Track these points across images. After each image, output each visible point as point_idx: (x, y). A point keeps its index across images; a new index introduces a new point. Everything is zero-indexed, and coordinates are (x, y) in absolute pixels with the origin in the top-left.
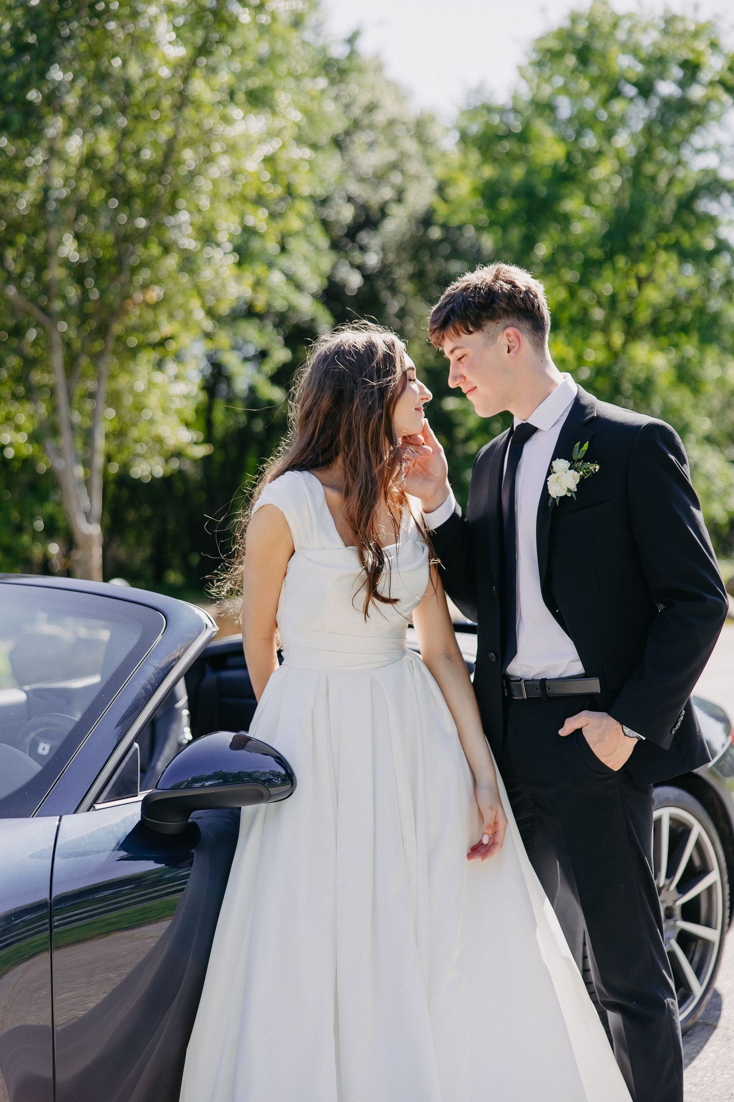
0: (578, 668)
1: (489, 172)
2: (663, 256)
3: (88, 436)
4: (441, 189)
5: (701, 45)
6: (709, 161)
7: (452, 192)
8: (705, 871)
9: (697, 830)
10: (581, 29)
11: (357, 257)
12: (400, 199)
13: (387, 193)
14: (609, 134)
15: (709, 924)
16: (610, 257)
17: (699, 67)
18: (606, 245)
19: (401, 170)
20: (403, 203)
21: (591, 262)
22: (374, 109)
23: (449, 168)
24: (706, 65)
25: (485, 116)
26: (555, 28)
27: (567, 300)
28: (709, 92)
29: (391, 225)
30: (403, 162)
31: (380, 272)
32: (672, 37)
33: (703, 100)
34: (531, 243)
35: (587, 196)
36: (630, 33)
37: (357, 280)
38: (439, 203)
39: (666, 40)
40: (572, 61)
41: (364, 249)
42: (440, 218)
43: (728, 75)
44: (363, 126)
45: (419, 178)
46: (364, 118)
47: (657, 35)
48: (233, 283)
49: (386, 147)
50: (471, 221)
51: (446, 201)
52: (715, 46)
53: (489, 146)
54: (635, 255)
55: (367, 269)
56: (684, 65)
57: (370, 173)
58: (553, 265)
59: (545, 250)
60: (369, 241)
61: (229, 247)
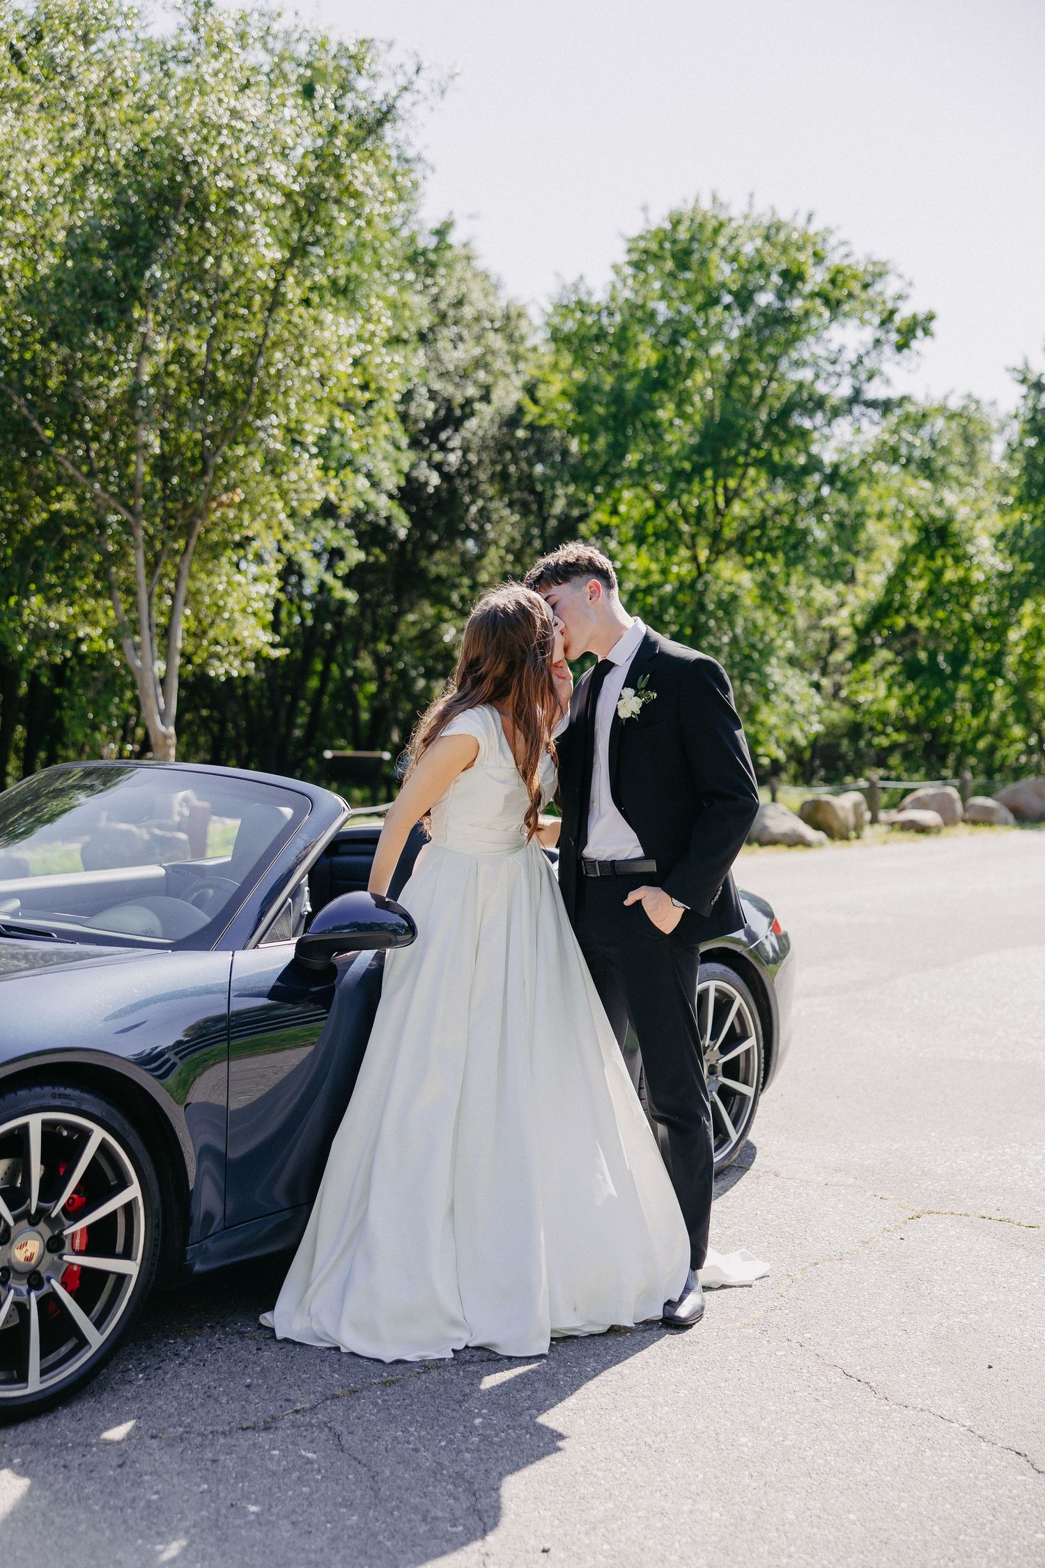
0: (639, 852)
1: (579, 375)
2: (752, 472)
3: (166, 633)
4: (530, 390)
5: (802, 257)
6: (806, 374)
7: (541, 393)
8: (745, 1037)
9: (739, 1001)
10: (683, 234)
11: (438, 457)
12: (486, 398)
13: (471, 391)
14: (703, 345)
15: (746, 1082)
16: (698, 470)
17: (800, 277)
18: (695, 458)
19: (486, 366)
20: (489, 402)
21: (679, 475)
22: (460, 303)
23: (540, 367)
24: (807, 276)
25: (578, 315)
26: (653, 228)
27: (652, 511)
28: (809, 304)
29: (472, 424)
30: (489, 358)
31: (459, 471)
32: (773, 245)
33: (801, 312)
34: (618, 451)
35: (679, 405)
36: (732, 239)
37: (435, 479)
38: (528, 403)
39: (767, 248)
40: (669, 265)
41: (443, 447)
42: (528, 419)
43: (829, 287)
44: (449, 320)
45: (507, 375)
46: (451, 313)
47: (759, 242)
48: (316, 487)
49: (470, 342)
50: (557, 423)
51: (535, 401)
52: (818, 258)
53: (581, 347)
54: (723, 468)
55: (446, 469)
56: (785, 274)
57: (451, 368)
58: (639, 475)
59: (632, 459)
60: (448, 439)
61: (314, 450)
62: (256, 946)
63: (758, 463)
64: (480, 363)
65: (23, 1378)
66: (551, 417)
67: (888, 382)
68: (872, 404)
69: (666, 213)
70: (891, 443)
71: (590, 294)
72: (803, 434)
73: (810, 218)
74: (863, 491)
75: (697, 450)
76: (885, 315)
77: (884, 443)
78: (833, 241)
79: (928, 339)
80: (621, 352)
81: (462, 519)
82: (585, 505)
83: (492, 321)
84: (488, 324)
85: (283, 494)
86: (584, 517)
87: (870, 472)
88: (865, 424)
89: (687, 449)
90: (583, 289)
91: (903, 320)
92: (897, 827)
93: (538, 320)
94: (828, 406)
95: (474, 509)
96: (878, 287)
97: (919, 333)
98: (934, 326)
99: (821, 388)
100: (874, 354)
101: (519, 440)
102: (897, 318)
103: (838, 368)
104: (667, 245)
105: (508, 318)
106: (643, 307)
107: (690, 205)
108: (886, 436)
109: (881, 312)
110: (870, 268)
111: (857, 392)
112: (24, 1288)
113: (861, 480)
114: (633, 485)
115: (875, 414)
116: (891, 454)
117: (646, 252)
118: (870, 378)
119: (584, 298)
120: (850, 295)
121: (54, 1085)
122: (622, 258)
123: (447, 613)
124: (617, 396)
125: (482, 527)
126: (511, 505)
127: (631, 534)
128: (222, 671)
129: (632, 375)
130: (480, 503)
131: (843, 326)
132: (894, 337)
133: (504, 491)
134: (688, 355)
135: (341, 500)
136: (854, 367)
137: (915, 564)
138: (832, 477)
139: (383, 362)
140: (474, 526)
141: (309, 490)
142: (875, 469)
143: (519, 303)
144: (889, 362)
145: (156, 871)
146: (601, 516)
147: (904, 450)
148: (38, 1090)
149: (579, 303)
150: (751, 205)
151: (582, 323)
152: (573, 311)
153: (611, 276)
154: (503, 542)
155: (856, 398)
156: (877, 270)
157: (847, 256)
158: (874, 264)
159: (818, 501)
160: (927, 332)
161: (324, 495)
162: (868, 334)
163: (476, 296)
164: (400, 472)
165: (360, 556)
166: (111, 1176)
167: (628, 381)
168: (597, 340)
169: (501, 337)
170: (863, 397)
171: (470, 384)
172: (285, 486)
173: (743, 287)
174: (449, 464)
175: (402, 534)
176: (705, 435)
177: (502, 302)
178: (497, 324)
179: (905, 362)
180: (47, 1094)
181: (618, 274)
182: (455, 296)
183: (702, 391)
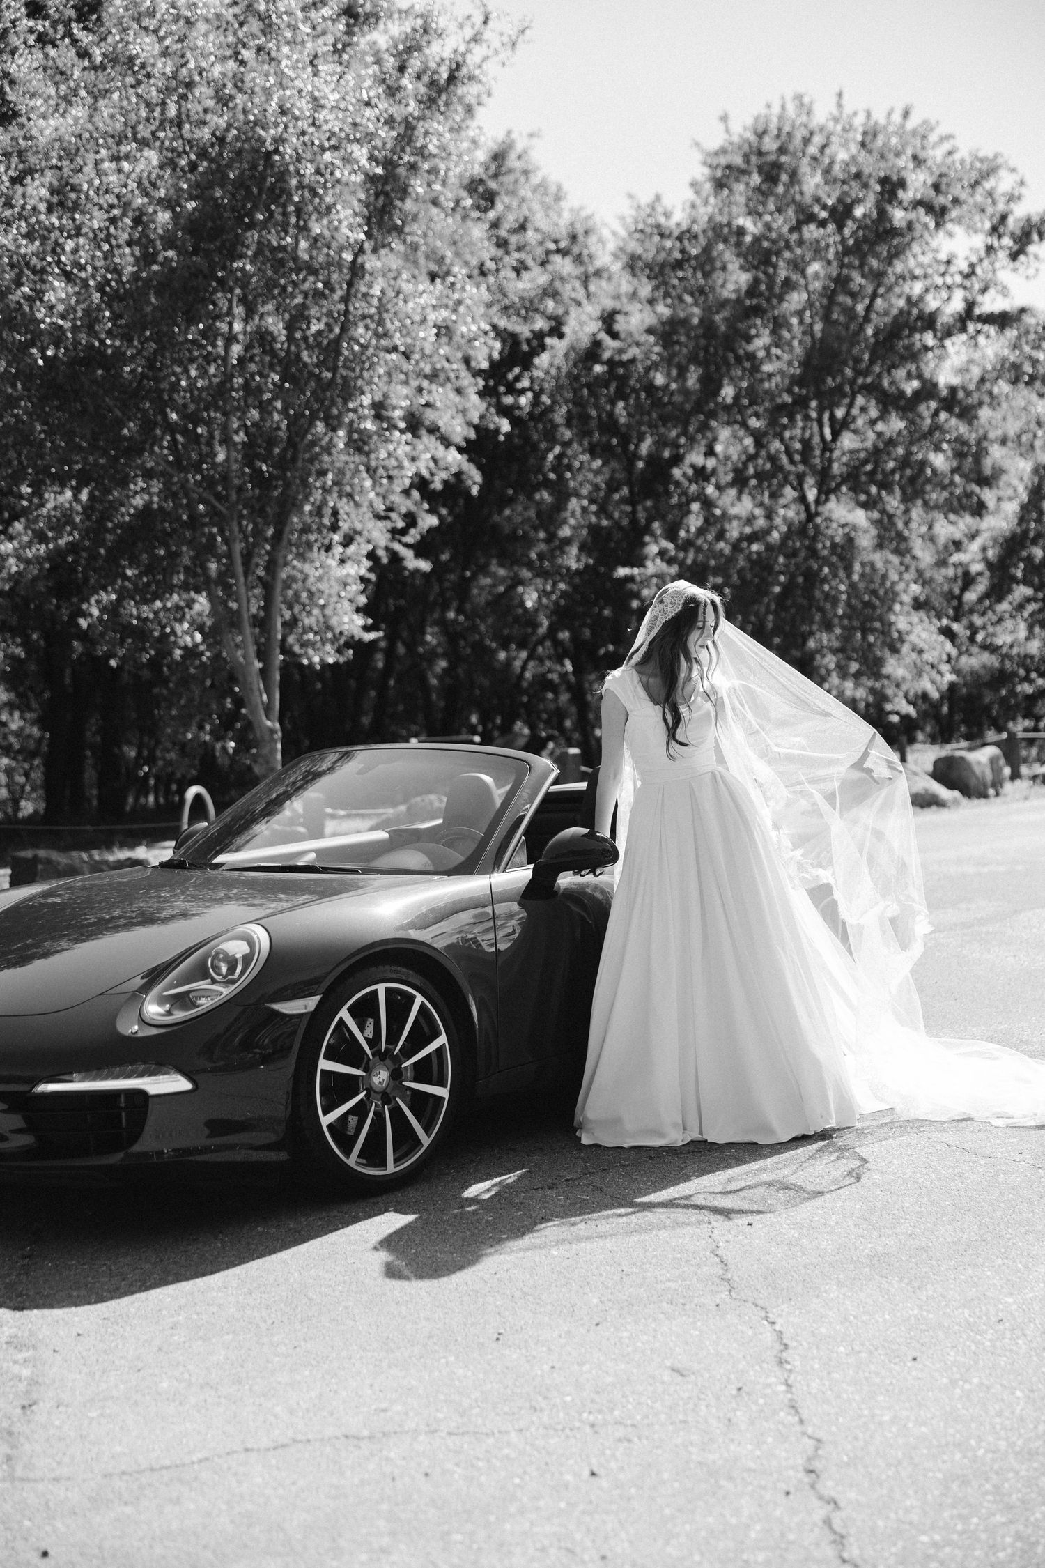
1: (663, 310)
2: (860, 400)
4: (608, 319)
5: (903, 162)
6: (917, 288)
7: (620, 325)
10: (770, 145)
11: (508, 400)
12: (557, 331)
13: (540, 324)
14: (798, 266)
16: (801, 403)
17: (902, 184)
18: (796, 389)
19: (555, 295)
20: (561, 336)
21: (780, 409)
22: (522, 227)
23: (617, 297)
24: (909, 182)
25: (657, 238)
26: (736, 139)
27: (752, 450)
28: (912, 215)
29: (543, 360)
30: (557, 284)
31: (531, 414)
32: (870, 152)
33: (904, 224)
34: (711, 385)
35: (774, 332)
36: (823, 148)
37: (505, 426)
38: (603, 336)
39: (862, 156)
40: (756, 179)
41: (512, 390)
42: (606, 355)
43: (932, 193)
44: (512, 247)
45: (579, 304)
46: (513, 239)
47: (854, 148)
48: (406, 463)
49: (536, 270)
50: (641, 358)
51: (614, 335)
52: (918, 161)
53: (661, 273)
54: (829, 400)
55: (517, 413)
56: (884, 181)
57: (517, 300)
58: (735, 414)
59: (728, 392)
60: (518, 378)
61: (402, 425)
62: (504, 871)
63: (869, 390)
64: (550, 292)
65: (383, 1164)
66: (633, 352)
67: (1004, 292)
68: (989, 319)
69: (749, 122)
70: (1012, 358)
71: (667, 215)
72: (914, 355)
73: (906, 114)
74: (984, 413)
75: (798, 381)
76: (995, 221)
77: (1004, 360)
78: (933, 138)
80: (706, 275)
81: (539, 469)
82: (678, 446)
83: (556, 242)
84: (553, 247)
85: (371, 471)
86: (677, 460)
87: (990, 393)
88: (981, 340)
89: (787, 382)
90: (660, 210)
91: (1017, 220)
92: (1039, 781)
93: (611, 246)
94: (939, 326)
95: (551, 456)
96: (988, 185)
97: (1035, 237)
99: (932, 303)
100: (986, 263)
101: (597, 377)
102: (1011, 221)
103: (949, 280)
104: (754, 159)
105: (574, 237)
106: (729, 224)
107: (776, 110)
108: (1006, 352)
109: (993, 215)
110: (978, 165)
111: (970, 305)
112: (380, 1103)
113: (980, 404)
114: (728, 424)
115: (992, 330)
116: (1014, 373)
117: (729, 167)
118: (984, 290)
119: (662, 220)
120: (956, 201)
121: (390, 964)
122: (702, 173)
123: (526, 574)
124: (707, 326)
125: (561, 477)
126: (593, 452)
127: (730, 477)
128: (316, 659)
129: (724, 304)
130: (557, 450)
131: (951, 235)
132: (1007, 241)
133: (583, 433)
134: (783, 274)
135: (432, 474)
136: (967, 276)
138: (953, 402)
139: (469, 330)
140: (552, 476)
141: (400, 467)
142: (996, 390)
143: (583, 214)
144: (1005, 273)
146: (696, 457)
147: (1028, 368)
148: (381, 968)
149: (658, 226)
150: (840, 106)
151: (660, 249)
152: (651, 234)
153: (690, 195)
154: (584, 492)
155: (968, 315)
156: (985, 167)
157: (950, 153)
158: (982, 161)
159: (936, 427)
161: (414, 470)
162: (980, 241)
163: (540, 220)
164: (469, 424)
165: (433, 521)
166: (426, 1029)
167: (717, 312)
168: (678, 265)
169: (568, 260)
170: (977, 311)
171: (537, 316)
172: (373, 463)
173: (840, 200)
174: (519, 408)
175: (475, 491)
176: (805, 364)
177: (566, 217)
178: (563, 245)
179: (1021, 269)
180: (387, 970)
181: (697, 193)
182: (516, 221)
183: (800, 313)
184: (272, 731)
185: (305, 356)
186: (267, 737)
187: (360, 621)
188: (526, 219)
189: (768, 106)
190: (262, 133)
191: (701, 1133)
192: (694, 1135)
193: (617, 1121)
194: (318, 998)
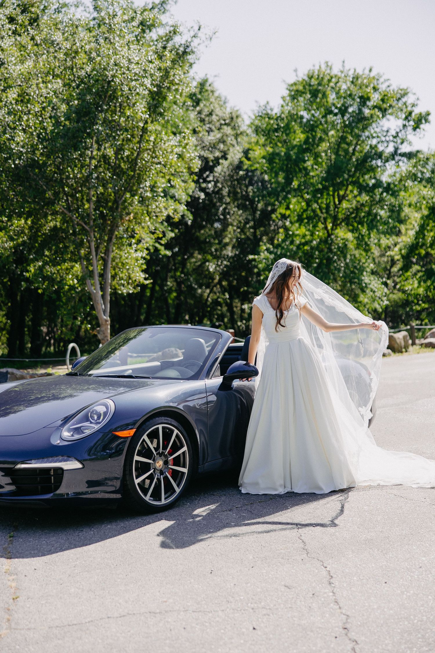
1: (270, 149)
2: (350, 188)
4: (246, 153)
5: (368, 90)
6: (374, 142)
7: (251, 155)
10: (314, 82)
11: (204, 185)
12: (224, 157)
13: (217, 154)
14: (326, 132)
16: (325, 188)
17: (368, 99)
18: (324, 183)
19: (224, 142)
20: (226, 159)
21: (317, 191)
22: (211, 114)
23: (250, 143)
24: (371, 98)
25: (267, 119)
26: (300, 79)
27: (305, 207)
28: (372, 112)
29: (218, 169)
30: (225, 138)
31: (213, 191)
32: (355, 85)
33: (369, 115)
34: (289, 181)
35: (315, 159)
36: (336, 84)
37: (202, 196)
38: (244, 159)
39: (352, 87)
40: (309, 96)
41: (205, 181)
42: (245, 167)
43: (381, 103)
44: (207, 122)
45: (233, 146)
46: (207, 119)
47: (349, 84)
48: (163, 210)
49: (216, 132)
50: (259, 168)
51: (249, 159)
52: (375, 89)
53: (269, 133)
54: (337, 187)
55: (207, 190)
56: (361, 97)
57: (208, 144)
58: (298, 191)
59: (295, 184)
60: (208, 176)
61: (162, 194)
62: (211, 379)
63: (354, 183)
64: (222, 141)
66: (257, 166)
67: (410, 143)
68: (403, 155)
69: (306, 72)
70: (413, 171)
71: (272, 110)
72: (373, 169)
73: (370, 70)
74: (402, 194)
75: (325, 179)
76: (407, 114)
77: (410, 171)
78: (381, 80)
79: (427, 124)
80: (287, 135)
81: (216, 214)
82: (274, 205)
83: (225, 120)
84: (223, 122)
85: (149, 214)
86: (274, 211)
87: (404, 186)
88: (401, 163)
89: (320, 179)
90: (268, 107)
91: (416, 115)
92: (423, 346)
93: (248, 122)
94: (383, 158)
95: (221, 209)
96: (404, 100)
97: (423, 121)
98: (430, 118)
99: (381, 148)
100: (403, 131)
101: (241, 176)
102: (413, 114)
103: (387, 139)
104: (307, 87)
105: (232, 118)
106: (297, 114)
107: (317, 67)
108: (411, 169)
109: (406, 112)
110: (400, 92)
111: (396, 149)
112: (159, 474)
113: (401, 190)
114: (295, 196)
115: (405, 159)
116: (414, 177)
117: (297, 91)
118: (402, 143)
119: (269, 112)
120: (391, 106)
121: (164, 417)
122: (286, 93)
123: (209, 257)
124: (288, 156)
125: (225, 218)
126: (238, 207)
127: (296, 218)
128: (125, 291)
129: (294, 147)
130: (224, 206)
131: (388, 120)
132: (412, 123)
133: (235, 200)
134: (319, 135)
135: (174, 215)
136: (395, 137)
137: (428, 225)
138: (388, 188)
139: (191, 156)
140: (222, 217)
141: (161, 212)
142: (406, 184)
143: (236, 109)
144: (411, 136)
145: (158, 363)
146: (282, 210)
147: (419, 175)
148: (160, 418)
149: (268, 114)
150: (343, 66)
151: (268, 124)
152: (265, 118)
153: (282, 102)
154: (235, 224)
155: (395, 153)
156: (403, 92)
157: (389, 86)
158: (401, 90)
159: (381, 199)
160: (426, 121)
161: (167, 213)
162: (400, 123)
163: (218, 111)
164: (188, 194)
165: (172, 235)
166: (179, 444)
167: (292, 150)
168: (276, 130)
169: (229, 128)
170: (399, 152)
171: (216, 151)
172: (150, 210)
173: (343, 105)
174: (208, 188)
175: (189, 222)
176: (328, 172)
177: (228, 110)
178: (227, 121)
179: (418, 135)
180: (163, 419)
181: (284, 101)
182: (208, 111)
183: (326, 152)
184: (106, 321)
185: (122, 165)
186: (104, 323)
187: (143, 275)
188: (212, 111)
189: (314, 66)
190: (107, 73)
191: (291, 489)
192: (288, 489)
193: (257, 484)
194: (134, 430)
